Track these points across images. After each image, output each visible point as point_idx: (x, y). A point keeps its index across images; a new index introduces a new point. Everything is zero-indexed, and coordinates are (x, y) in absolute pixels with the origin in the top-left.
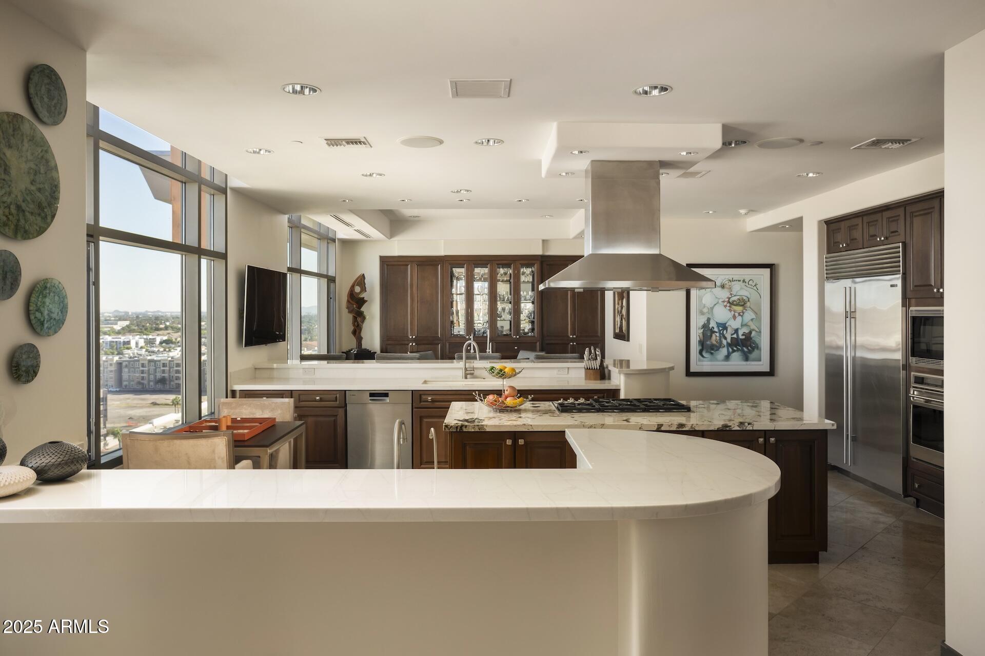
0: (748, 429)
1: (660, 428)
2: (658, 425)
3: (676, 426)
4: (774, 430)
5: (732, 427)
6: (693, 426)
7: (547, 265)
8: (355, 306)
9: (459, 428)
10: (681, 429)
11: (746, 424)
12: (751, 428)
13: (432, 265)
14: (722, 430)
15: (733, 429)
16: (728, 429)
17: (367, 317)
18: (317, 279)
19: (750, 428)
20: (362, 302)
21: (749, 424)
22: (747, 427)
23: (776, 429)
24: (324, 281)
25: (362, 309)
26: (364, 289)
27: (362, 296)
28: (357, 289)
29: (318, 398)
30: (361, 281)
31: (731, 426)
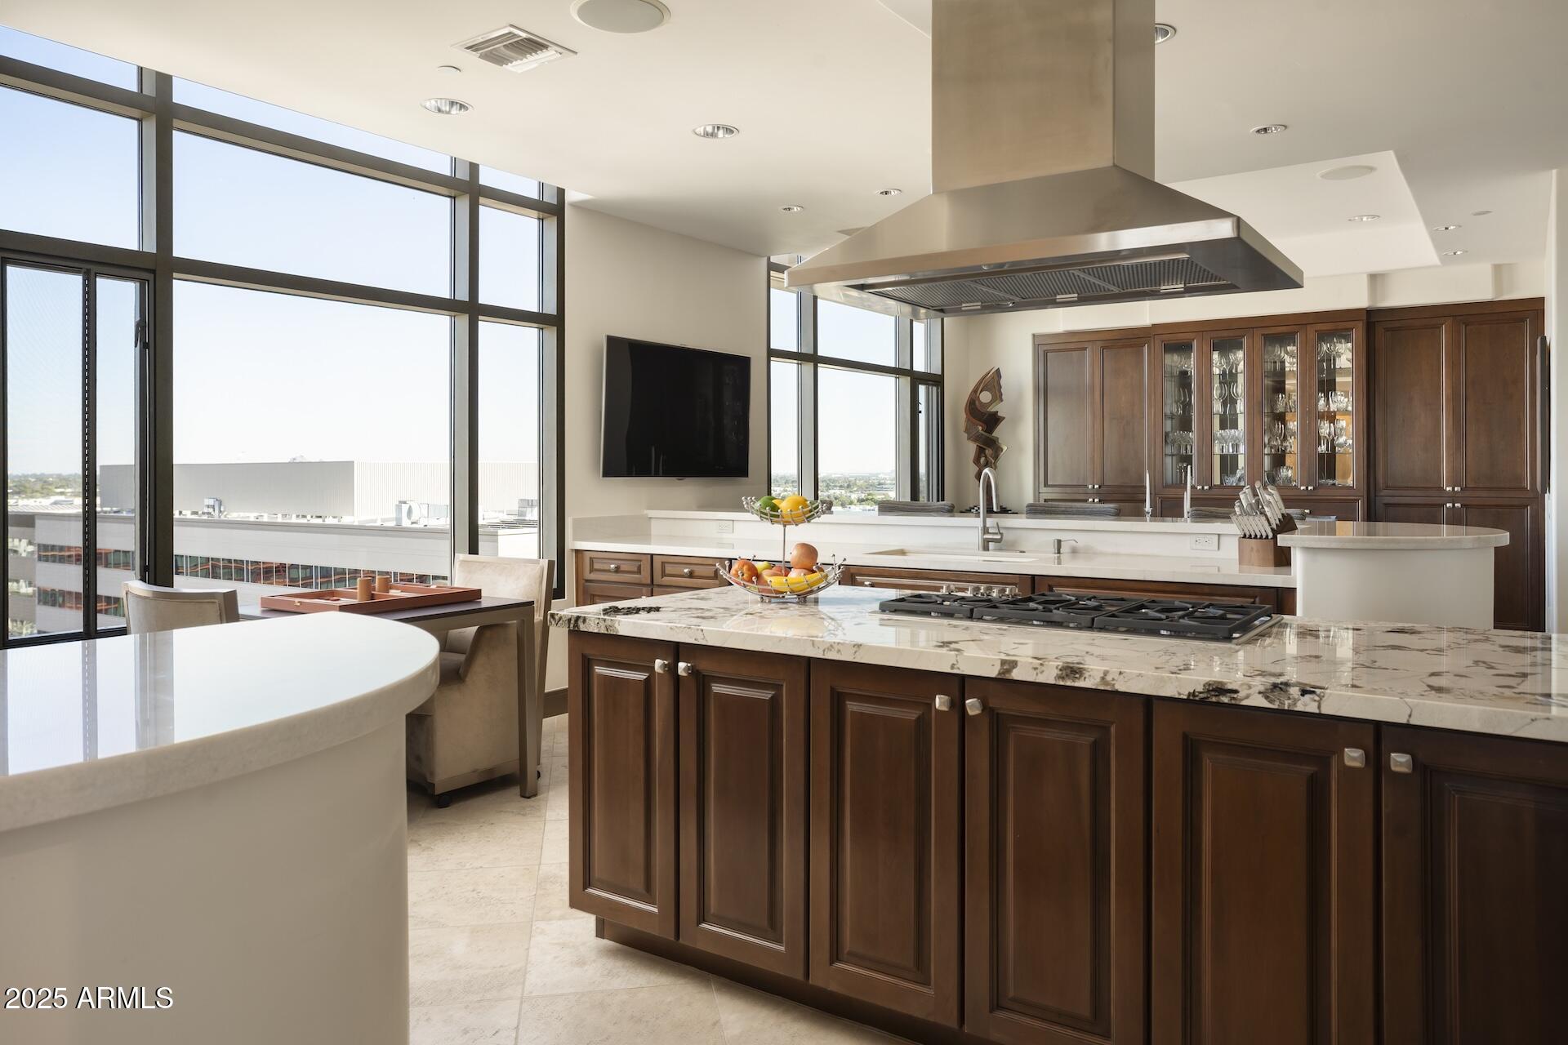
0: (1300, 707)
1: (1009, 671)
2: (1003, 662)
3: (1055, 672)
4: (1408, 726)
5: (1242, 694)
6: (1109, 678)
7: (1387, 330)
8: (980, 428)
9: (572, 622)
10: (1069, 683)
11: (1294, 691)
12: (1312, 708)
13: (1130, 346)
14: (1203, 701)
15: (1244, 703)
16: (1225, 699)
17: (1005, 448)
18: (894, 379)
19: (1307, 705)
20: (993, 421)
21: (1304, 692)
22: (1295, 701)
23: (1414, 721)
24: (906, 381)
25: (995, 434)
26: (998, 396)
27: (992, 409)
28: (985, 397)
29: (686, 571)
30: (993, 382)
31: (1236, 692)
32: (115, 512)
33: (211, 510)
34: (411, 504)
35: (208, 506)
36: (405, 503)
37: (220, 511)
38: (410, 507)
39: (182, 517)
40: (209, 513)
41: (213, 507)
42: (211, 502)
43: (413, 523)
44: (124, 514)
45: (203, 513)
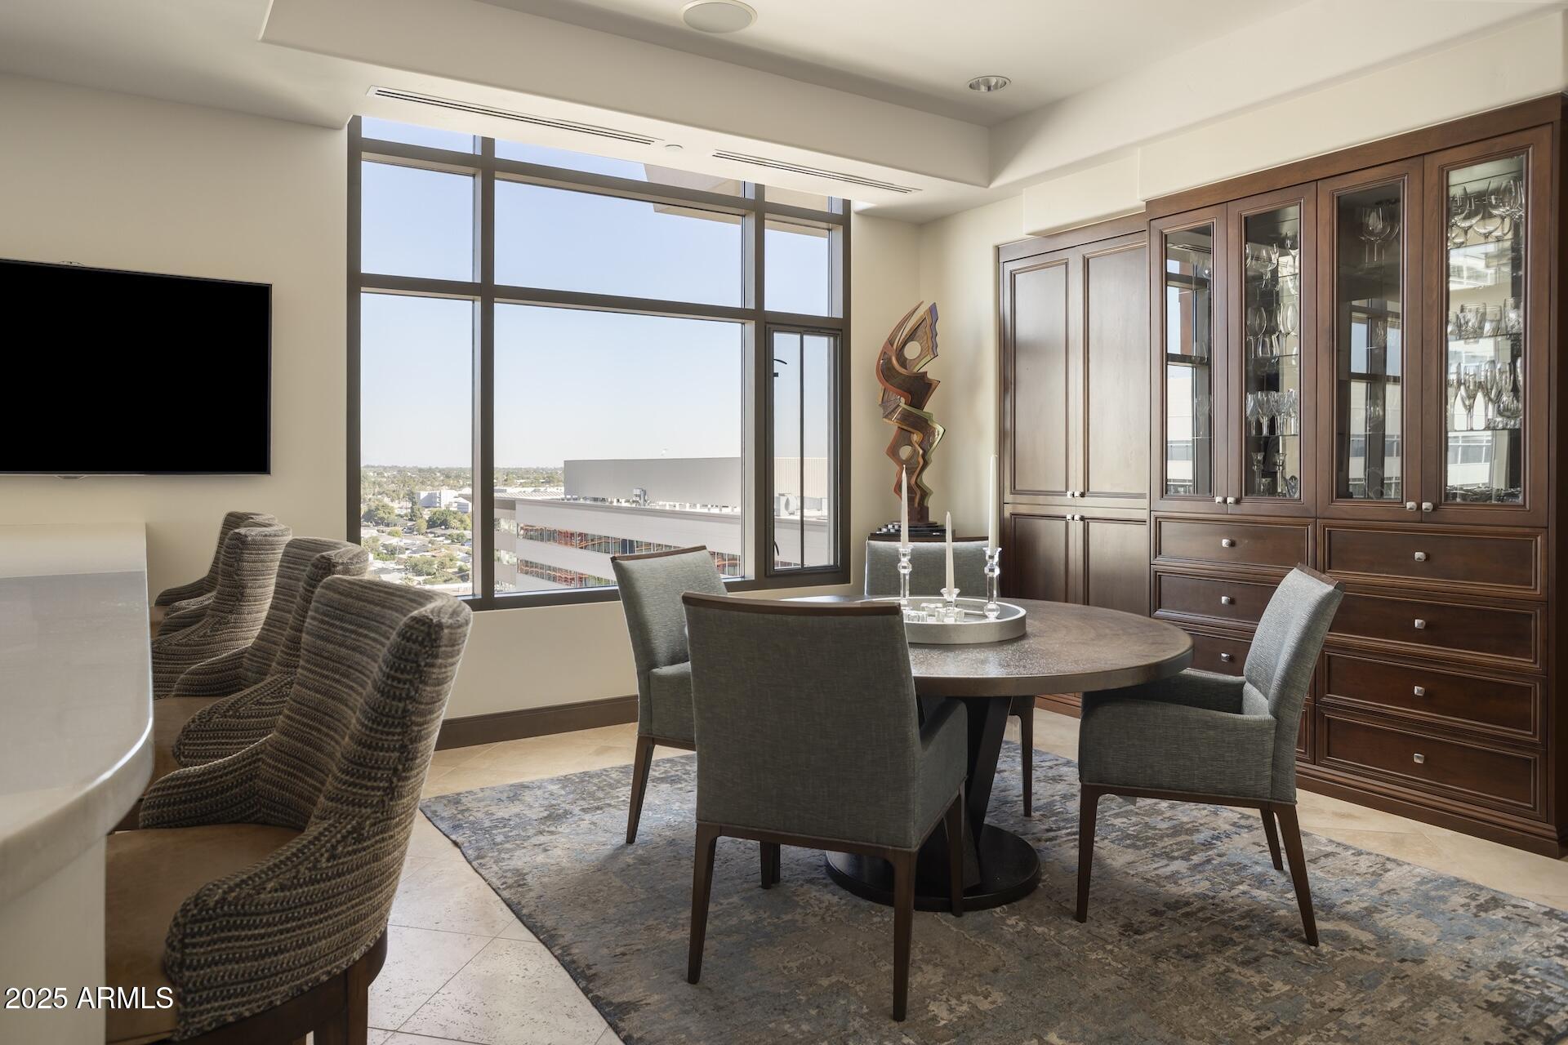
24: (746, 328)
26: (932, 349)
28: (912, 350)
32: (574, 499)
33: (638, 499)
34: (789, 496)
35: (636, 496)
36: (783, 495)
37: (645, 501)
38: (788, 499)
39: (619, 504)
40: (637, 502)
41: (640, 496)
42: (638, 492)
43: (791, 514)
44: (582, 501)
45: (634, 502)
